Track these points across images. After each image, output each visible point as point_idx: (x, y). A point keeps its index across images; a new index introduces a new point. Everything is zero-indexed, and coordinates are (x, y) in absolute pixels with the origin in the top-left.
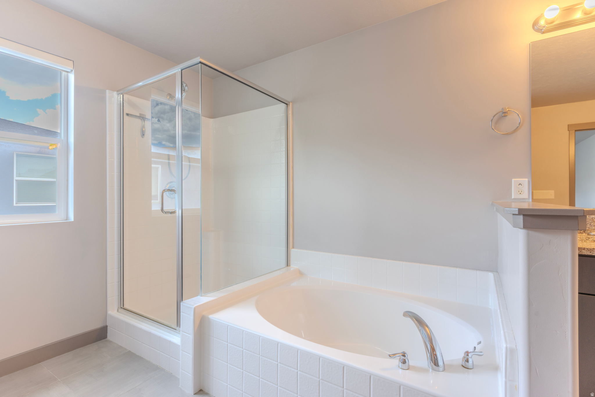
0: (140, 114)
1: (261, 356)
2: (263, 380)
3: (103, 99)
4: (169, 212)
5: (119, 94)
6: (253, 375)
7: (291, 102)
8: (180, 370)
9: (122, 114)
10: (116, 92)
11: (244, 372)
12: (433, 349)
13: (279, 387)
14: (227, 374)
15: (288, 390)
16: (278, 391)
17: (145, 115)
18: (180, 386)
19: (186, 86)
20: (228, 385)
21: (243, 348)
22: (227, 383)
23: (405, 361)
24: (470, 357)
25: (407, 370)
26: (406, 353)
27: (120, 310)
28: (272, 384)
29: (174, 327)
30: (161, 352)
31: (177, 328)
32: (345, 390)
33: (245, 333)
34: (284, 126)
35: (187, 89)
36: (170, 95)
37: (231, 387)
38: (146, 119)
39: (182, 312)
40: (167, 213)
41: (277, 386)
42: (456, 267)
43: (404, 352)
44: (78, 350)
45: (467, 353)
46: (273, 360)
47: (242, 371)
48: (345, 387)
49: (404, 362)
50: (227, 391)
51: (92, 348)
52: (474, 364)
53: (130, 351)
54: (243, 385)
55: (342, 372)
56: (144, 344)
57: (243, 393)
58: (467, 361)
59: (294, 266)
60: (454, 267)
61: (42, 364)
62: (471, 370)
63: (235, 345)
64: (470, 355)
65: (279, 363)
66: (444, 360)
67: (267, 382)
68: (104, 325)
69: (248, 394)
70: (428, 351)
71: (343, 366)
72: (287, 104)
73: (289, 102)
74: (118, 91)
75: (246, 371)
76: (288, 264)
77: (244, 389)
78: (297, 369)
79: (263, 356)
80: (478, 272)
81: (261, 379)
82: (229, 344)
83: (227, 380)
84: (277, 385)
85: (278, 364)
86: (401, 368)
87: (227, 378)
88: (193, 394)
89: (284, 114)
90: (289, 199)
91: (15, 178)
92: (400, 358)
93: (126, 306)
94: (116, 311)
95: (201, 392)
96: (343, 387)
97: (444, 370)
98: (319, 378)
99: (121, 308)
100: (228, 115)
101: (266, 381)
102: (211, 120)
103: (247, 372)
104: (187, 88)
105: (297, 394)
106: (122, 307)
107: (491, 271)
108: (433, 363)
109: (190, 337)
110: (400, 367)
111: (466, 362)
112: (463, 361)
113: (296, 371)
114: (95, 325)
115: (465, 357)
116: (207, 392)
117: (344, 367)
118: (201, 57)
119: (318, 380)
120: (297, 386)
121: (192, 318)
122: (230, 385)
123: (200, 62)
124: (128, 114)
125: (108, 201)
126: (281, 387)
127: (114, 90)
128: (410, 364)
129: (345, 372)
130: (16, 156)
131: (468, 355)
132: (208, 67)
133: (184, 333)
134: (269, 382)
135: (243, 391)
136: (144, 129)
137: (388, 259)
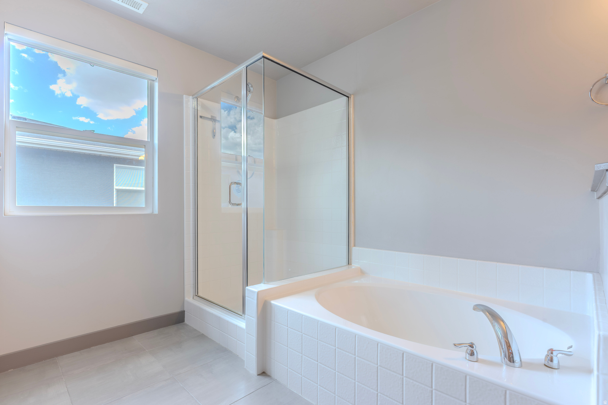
0: (212, 116)
1: (319, 340)
2: (321, 365)
3: (180, 104)
4: (236, 204)
5: (194, 98)
6: (312, 359)
7: (353, 95)
8: (245, 351)
9: (197, 117)
10: (191, 97)
11: (303, 356)
12: (509, 346)
13: (336, 373)
14: (288, 357)
15: (346, 376)
16: (336, 376)
17: (216, 117)
18: (245, 367)
19: (252, 86)
20: (288, 369)
21: (302, 333)
22: (288, 367)
23: (473, 352)
24: (555, 355)
25: (475, 362)
26: (474, 344)
27: (195, 297)
28: (330, 369)
29: (240, 313)
30: (229, 336)
31: (243, 315)
32: (404, 378)
33: (304, 317)
34: (346, 120)
35: (252, 90)
36: (237, 97)
37: (291, 370)
38: (217, 121)
39: (247, 297)
40: (234, 205)
41: (335, 372)
42: (543, 267)
43: (472, 343)
44: (161, 329)
45: (551, 351)
46: (331, 345)
47: (301, 355)
48: (404, 375)
49: (472, 354)
50: (287, 374)
51: (172, 329)
52: (560, 364)
53: (203, 334)
54: (302, 369)
55: (402, 359)
56: (216, 329)
57: (302, 377)
58: (552, 360)
59: (355, 265)
60: (541, 266)
61: (135, 337)
62: (556, 371)
63: (294, 330)
64: (554, 353)
65: (337, 348)
66: (522, 358)
67: (326, 367)
68: (182, 310)
69: (307, 378)
70: (503, 348)
71: (403, 352)
72: (348, 97)
73: (351, 95)
74: (193, 96)
75: (304, 355)
76: (349, 263)
77: (303, 373)
78: (355, 355)
79: (322, 341)
80: (572, 272)
81: (319, 364)
82: (289, 328)
83: (288, 363)
84: (335, 370)
85: (335, 349)
86: (468, 360)
87: (288, 361)
88: (256, 375)
89: (345, 108)
90: (351, 196)
91: (115, 187)
92: (467, 349)
93: (200, 294)
94: (191, 299)
95: (264, 374)
96: (403, 375)
97: (521, 366)
98: (377, 364)
99: (196, 296)
100: (291, 115)
101: (324, 366)
102: (275, 121)
103: (306, 356)
104: (252, 88)
105: (355, 380)
106: (196, 294)
107: (590, 272)
108: (507, 359)
109: (254, 320)
110: (467, 358)
111: (550, 362)
112: (545, 360)
113: (354, 356)
114: (174, 309)
115: (548, 356)
116: (269, 374)
117: (403, 354)
118: (264, 52)
119: (376, 366)
120: (355, 372)
121: (255, 302)
122: (290, 368)
123: (263, 57)
124: (201, 117)
125: (185, 197)
126: (338, 372)
127: (190, 95)
128: (479, 357)
129: (405, 359)
130: (116, 168)
131: (552, 353)
132: (270, 61)
133: (249, 317)
134: (327, 367)
135: (303, 375)
136: (215, 131)
137: (459, 258)
